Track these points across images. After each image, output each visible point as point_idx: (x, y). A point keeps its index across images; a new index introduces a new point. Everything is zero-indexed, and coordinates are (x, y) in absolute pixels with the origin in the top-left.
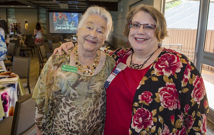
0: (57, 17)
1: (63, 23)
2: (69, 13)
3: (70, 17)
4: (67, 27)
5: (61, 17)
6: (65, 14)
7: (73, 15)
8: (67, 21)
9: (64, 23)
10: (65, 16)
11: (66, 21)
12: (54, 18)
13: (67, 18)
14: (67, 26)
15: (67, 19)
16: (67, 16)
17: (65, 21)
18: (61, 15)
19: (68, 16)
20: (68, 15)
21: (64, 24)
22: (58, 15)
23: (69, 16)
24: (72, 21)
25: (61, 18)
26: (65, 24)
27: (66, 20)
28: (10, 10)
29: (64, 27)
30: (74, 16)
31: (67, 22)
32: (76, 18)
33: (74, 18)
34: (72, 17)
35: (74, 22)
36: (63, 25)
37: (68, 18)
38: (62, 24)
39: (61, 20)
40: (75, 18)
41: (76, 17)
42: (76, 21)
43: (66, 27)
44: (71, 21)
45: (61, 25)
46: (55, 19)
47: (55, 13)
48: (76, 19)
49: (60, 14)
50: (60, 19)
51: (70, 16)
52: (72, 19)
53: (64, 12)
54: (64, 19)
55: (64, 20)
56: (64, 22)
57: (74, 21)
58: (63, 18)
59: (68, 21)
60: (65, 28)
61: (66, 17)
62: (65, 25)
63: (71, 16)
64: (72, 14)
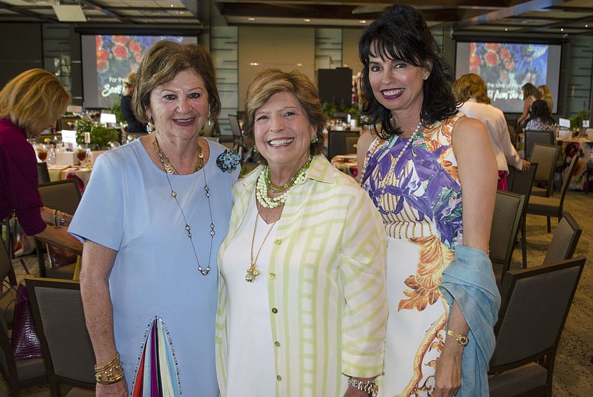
0: (481, 57)
1: (499, 76)
2: (518, 46)
3: (523, 57)
4: (511, 92)
5: (493, 58)
6: (507, 48)
7: (533, 52)
8: (512, 72)
9: (501, 78)
10: (506, 55)
11: (508, 71)
12: (472, 60)
13: (513, 60)
14: (509, 90)
15: (513, 63)
16: (513, 55)
17: (505, 72)
18: (494, 52)
19: (516, 55)
20: (517, 52)
21: (501, 83)
22: (484, 52)
23: (519, 54)
24: (527, 71)
25: (495, 63)
26: (505, 81)
27: (510, 67)
28: (326, 32)
29: (500, 92)
30: (535, 54)
31: (512, 76)
32: (542, 61)
33: (534, 61)
34: (530, 59)
35: (534, 76)
36: (498, 85)
37: (516, 62)
38: (495, 82)
39: (494, 69)
40: (536, 60)
41: (542, 57)
42: (541, 70)
43: (506, 92)
44: (523, 71)
45: (492, 85)
46: (474, 64)
47: (474, 44)
48: (540, 65)
49: (490, 48)
50: (490, 65)
51: (524, 53)
52: (529, 63)
53: (505, 42)
54: (502, 65)
55: (504, 68)
56: (503, 73)
57: (534, 72)
58: (499, 62)
59: (514, 70)
60: (504, 95)
61: (510, 59)
62: (503, 86)
63: (525, 55)
64: (531, 48)
